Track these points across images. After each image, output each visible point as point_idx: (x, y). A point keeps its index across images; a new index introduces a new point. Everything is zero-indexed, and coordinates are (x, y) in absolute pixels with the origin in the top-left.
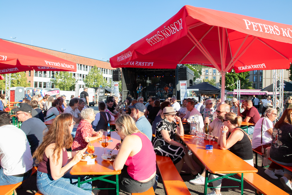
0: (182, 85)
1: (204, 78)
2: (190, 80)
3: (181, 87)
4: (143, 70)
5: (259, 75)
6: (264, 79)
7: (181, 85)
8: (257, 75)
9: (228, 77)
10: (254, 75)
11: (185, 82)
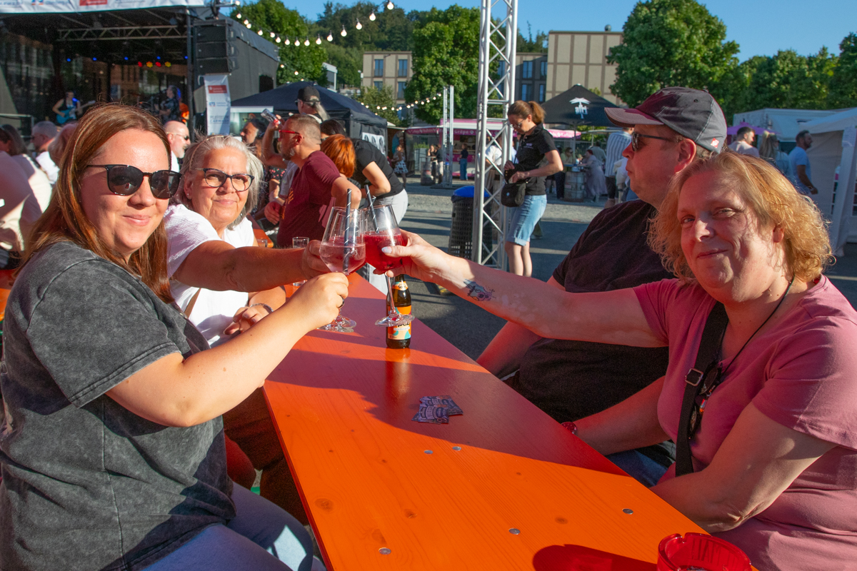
0: (214, 90)
1: (372, 85)
2: (260, 74)
3: (209, 98)
4: (85, 37)
5: (538, 80)
6: (550, 92)
7: (211, 92)
8: (530, 82)
9: (429, 80)
10: (523, 82)
11: (224, 79)
